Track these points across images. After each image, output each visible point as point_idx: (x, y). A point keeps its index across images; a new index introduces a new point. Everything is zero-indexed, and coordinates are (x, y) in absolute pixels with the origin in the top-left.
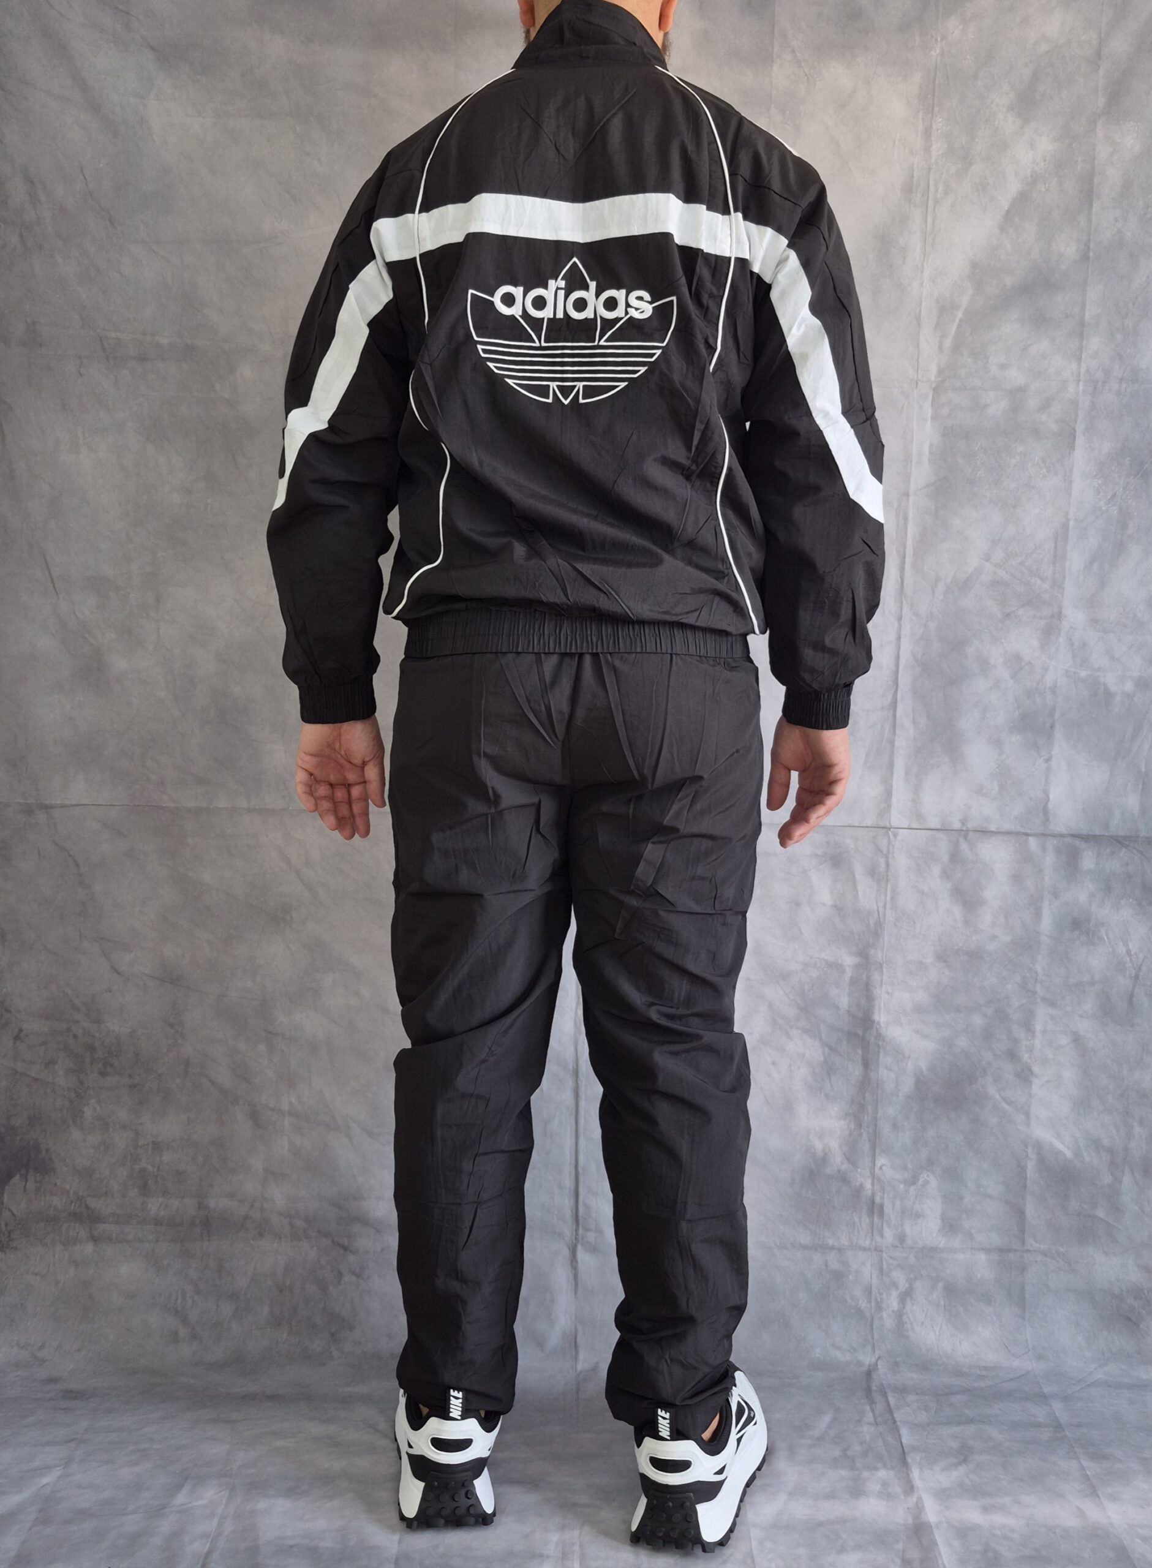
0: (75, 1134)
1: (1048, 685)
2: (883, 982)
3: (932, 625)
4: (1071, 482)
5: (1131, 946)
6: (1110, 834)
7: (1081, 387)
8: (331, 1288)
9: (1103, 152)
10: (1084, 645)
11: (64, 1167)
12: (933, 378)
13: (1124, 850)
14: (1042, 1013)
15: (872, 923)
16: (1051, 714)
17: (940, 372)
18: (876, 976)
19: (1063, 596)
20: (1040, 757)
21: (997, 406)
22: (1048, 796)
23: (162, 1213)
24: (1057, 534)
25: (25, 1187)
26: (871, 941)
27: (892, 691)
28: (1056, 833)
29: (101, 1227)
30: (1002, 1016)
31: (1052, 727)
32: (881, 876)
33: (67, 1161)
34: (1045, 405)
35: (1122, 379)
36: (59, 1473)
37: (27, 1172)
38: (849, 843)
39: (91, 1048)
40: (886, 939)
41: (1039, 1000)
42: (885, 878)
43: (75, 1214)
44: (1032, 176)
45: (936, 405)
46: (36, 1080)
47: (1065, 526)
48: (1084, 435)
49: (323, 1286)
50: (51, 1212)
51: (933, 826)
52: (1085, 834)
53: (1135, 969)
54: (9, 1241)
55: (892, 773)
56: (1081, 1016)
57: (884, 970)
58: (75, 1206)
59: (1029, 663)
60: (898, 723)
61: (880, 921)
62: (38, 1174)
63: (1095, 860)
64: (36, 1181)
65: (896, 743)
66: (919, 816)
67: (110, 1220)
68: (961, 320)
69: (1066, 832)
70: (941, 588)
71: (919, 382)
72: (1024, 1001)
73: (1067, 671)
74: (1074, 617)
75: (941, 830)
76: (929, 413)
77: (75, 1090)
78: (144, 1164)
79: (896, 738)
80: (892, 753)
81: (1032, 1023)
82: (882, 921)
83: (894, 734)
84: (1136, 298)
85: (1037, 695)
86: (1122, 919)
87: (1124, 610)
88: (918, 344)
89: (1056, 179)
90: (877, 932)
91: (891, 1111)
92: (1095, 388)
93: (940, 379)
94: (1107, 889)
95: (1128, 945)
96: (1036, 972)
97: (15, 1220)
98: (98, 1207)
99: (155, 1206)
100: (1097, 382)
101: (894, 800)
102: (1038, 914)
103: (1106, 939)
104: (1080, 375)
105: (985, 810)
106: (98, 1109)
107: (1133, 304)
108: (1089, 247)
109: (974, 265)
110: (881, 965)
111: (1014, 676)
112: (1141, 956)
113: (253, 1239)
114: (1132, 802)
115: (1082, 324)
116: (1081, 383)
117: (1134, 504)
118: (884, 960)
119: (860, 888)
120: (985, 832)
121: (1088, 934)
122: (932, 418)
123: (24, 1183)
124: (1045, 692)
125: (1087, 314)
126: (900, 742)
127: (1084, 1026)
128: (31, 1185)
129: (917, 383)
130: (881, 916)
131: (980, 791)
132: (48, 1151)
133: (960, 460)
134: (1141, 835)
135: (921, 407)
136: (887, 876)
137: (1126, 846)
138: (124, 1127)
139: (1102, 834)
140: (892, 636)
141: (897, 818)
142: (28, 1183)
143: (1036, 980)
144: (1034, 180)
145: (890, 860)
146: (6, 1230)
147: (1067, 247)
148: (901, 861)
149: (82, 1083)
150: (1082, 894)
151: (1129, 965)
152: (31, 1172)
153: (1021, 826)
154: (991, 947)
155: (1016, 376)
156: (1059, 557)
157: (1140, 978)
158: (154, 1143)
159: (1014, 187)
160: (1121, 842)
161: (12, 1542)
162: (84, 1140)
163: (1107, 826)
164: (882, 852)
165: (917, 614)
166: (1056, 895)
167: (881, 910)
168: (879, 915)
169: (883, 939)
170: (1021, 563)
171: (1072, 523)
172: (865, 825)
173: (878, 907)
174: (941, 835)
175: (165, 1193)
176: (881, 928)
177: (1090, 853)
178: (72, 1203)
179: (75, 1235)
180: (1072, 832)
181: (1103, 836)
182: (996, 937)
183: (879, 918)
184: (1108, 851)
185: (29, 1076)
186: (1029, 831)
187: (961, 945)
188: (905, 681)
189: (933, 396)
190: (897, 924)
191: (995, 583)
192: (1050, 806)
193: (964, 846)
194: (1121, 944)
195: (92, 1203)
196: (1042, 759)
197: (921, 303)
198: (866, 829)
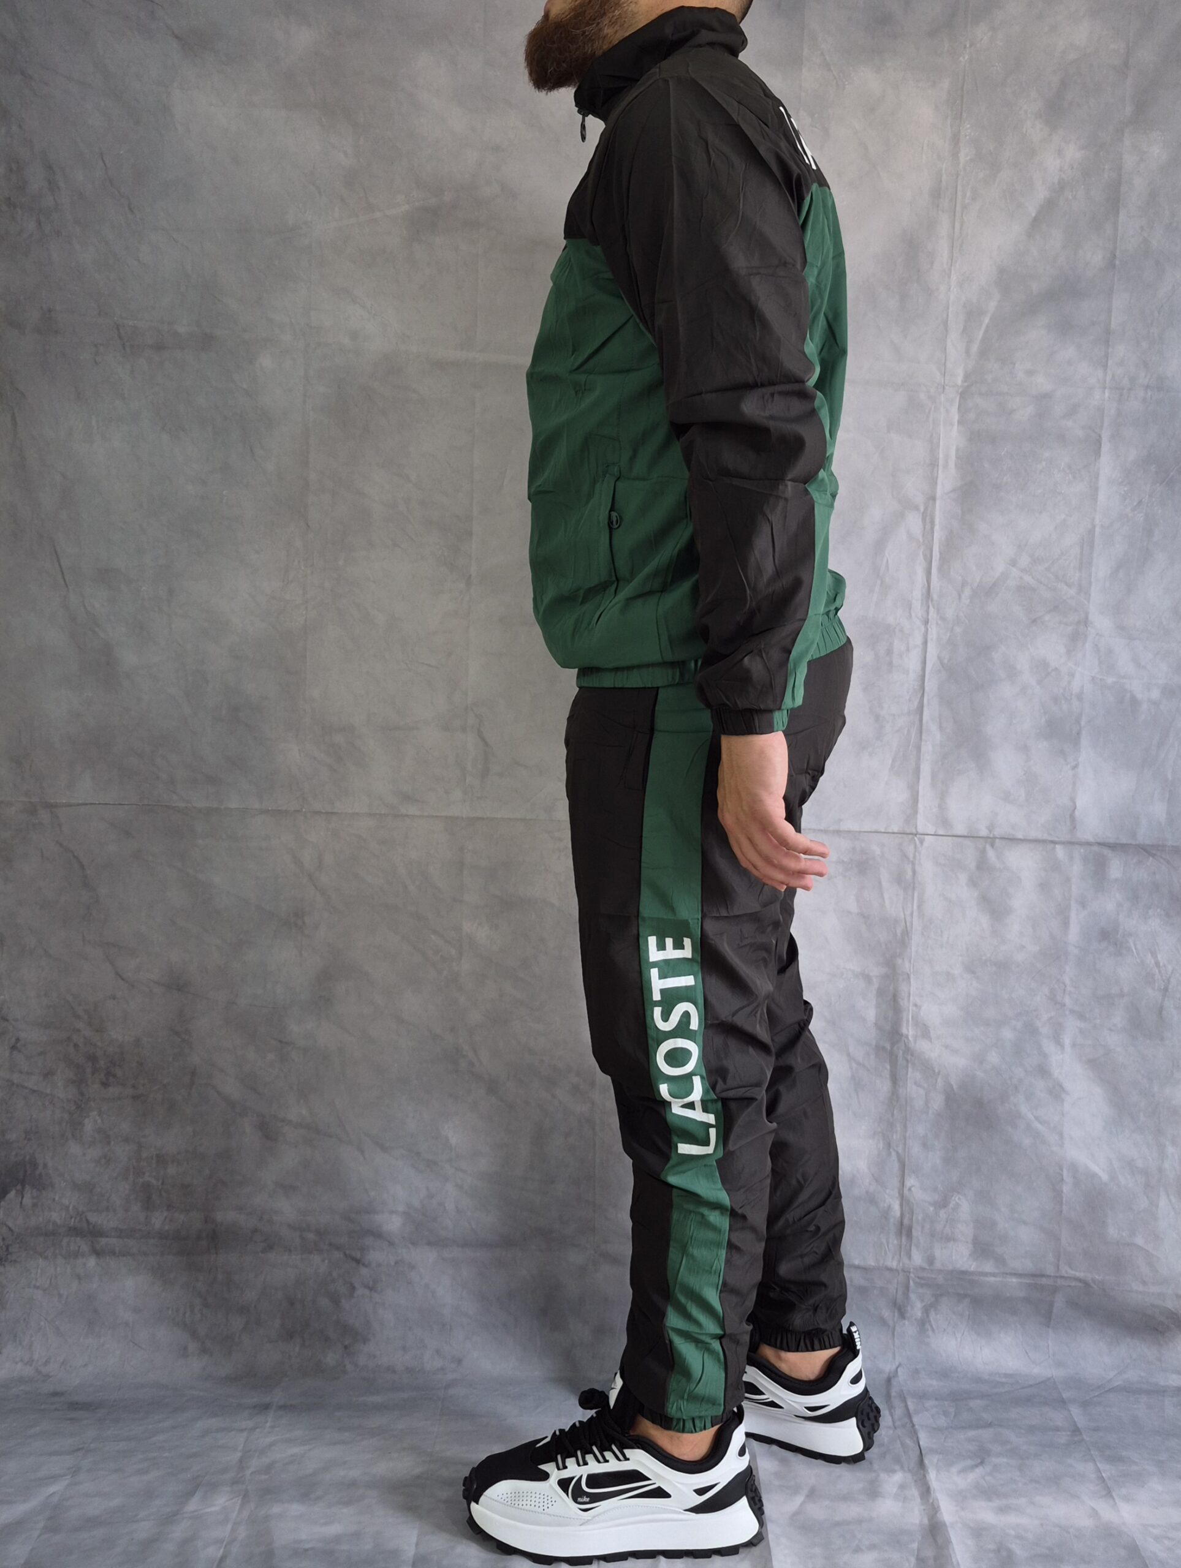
0: (74, 1148)
1: (1073, 693)
2: (911, 992)
3: (958, 630)
4: (1096, 489)
5: (1159, 956)
6: (1138, 843)
7: (1107, 394)
8: (343, 1301)
9: (1129, 161)
10: (1110, 652)
11: (62, 1182)
12: (959, 383)
13: (1151, 858)
14: (1072, 1025)
15: (899, 935)
16: (1078, 721)
17: (967, 377)
18: (903, 987)
19: (1089, 602)
20: (1067, 764)
21: (1024, 412)
22: (1074, 803)
23: (167, 1227)
24: (1083, 540)
25: (21, 1203)
26: (898, 951)
27: (919, 696)
28: (1083, 841)
29: (103, 1241)
30: (1031, 1030)
31: (1079, 734)
32: (907, 884)
33: (66, 1175)
34: (1072, 411)
35: (1147, 387)
36: (66, 1483)
37: (23, 1188)
38: (877, 850)
39: (93, 1059)
40: (913, 949)
41: (1067, 1012)
42: (912, 885)
43: (75, 1229)
44: (1059, 183)
45: (963, 410)
46: (34, 1091)
47: (1091, 532)
48: (1110, 441)
49: (335, 1300)
50: (50, 1227)
51: (959, 833)
52: (1112, 841)
53: (1164, 981)
54: (7, 1255)
55: (919, 779)
56: (1110, 1030)
57: (912, 980)
58: (75, 1221)
59: (1056, 669)
60: (924, 727)
61: (907, 931)
62: (35, 1190)
63: (1122, 869)
64: (33, 1198)
65: (923, 749)
66: (945, 822)
67: (113, 1234)
68: (987, 326)
69: (1091, 840)
70: (967, 592)
71: (947, 388)
72: (1053, 1014)
73: (1093, 678)
74: (1102, 623)
75: (968, 837)
76: (956, 418)
77: (75, 1102)
78: (147, 1178)
79: (923, 743)
80: (918, 758)
81: (1062, 1037)
82: (909, 928)
83: (921, 739)
84: (1162, 306)
85: (1063, 702)
86: (1149, 929)
87: (1150, 618)
88: (945, 349)
89: (1083, 187)
90: (903, 940)
91: (921, 1130)
92: (1121, 395)
93: (966, 384)
94: (1135, 898)
95: (1157, 956)
96: (1064, 984)
97: (13, 1235)
98: (100, 1222)
99: (158, 1220)
100: (1123, 389)
101: (920, 805)
102: (1066, 924)
103: (1134, 950)
104: (1105, 381)
105: (1011, 818)
106: (99, 1121)
107: (1159, 313)
108: (1115, 255)
109: (1002, 271)
110: (908, 976)
111: (1039, 682)
112: (1170, 968)
113: (262, 1252)
114: (1159, 810)
115: (1108, 332)
116: (1106, 391)
117: (1160, 511)
118: (912, 970)
119: (886, 896)
120: (1012, 840)
121: (1116, 944)
122: (958, 422)
123: (20, 1199)
124: (1071, 699)
125: (1113, 323)
126: (927, 748)
127: (1113, 1040)
128: (27, 1201)
129: (944, 388)
130: (908, 924)
131: (1007, 797)
132: (45, 1166)
133: (986, 465)
134: (1169, 845)
135: (947, 411)
136: (914, 883)
137: (1153, 855)
138: (127, 1140)
139: (1129, 842)
140: (918, 640)
141: (923, 824)
142: (24, 1199)
143: (1065, 990)
144: (1061, 187)
145: (917, 868)
146: (4, 1244)
147: (1093, 257)
148: (927, 869)
149: (82, 1094)
150: (1109, 904)
151: (1157, 976)
152: (27, 1187)
153: (1049, 834)
154: (1020, 957)
155: (1042, 383)
156: (1085, 563)
157: (1170, 990)
158: (157, 1156)
159: (1040, 194)
160: (1147, 851)
161: (19, 1550)
162: (84, 1155)
163: (1134, 835)
164: (908, 859)
165: (943, 619)
166: (1083, 904)
167: (908, 919)
168: (906, 923)
169: (911, 949)
170: (1048, 569)
171: (1098, 530)
172: (890, 831)
173: (905, 915)
174: (967, 842)
175: (170, 1207)
176: (908, 937)
177: (1118, 863)
178: (71, 1218)
179: (77, 1248)
180: (1099, 841)
181: (1131, 844)
182: (1024, 947)
183: (906, 927)
184: (1135, 860)
185: (26, 1088)
186: (1056, 839)
187: (988, 955)
188: (931, 685)
189: (960, 401)
190: (925, 933)
191: (1022, 589)
192: (1077, 813)
193: (991, 853)
194: (1150, 955)
195: (93, 1218)
196: (1069, 766)
197: (948, 308)
198: (893, 835)
